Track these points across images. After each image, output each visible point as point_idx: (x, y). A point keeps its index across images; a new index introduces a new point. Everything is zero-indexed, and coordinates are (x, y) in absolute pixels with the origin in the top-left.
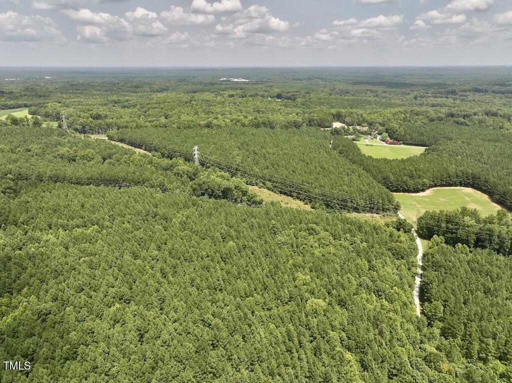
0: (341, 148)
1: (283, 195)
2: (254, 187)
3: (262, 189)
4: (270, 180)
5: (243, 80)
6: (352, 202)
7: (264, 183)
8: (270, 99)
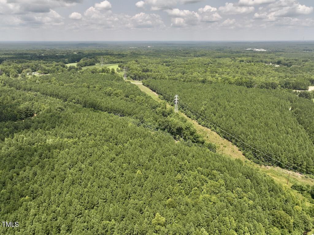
0: (297, 109)
1: (225, 140)
2: (208, 129)
3: (213, 132)
4: (219, 127)
5: (263, 50)
6: (276, 158)
7: (215, 128)
8: (271, 64)
